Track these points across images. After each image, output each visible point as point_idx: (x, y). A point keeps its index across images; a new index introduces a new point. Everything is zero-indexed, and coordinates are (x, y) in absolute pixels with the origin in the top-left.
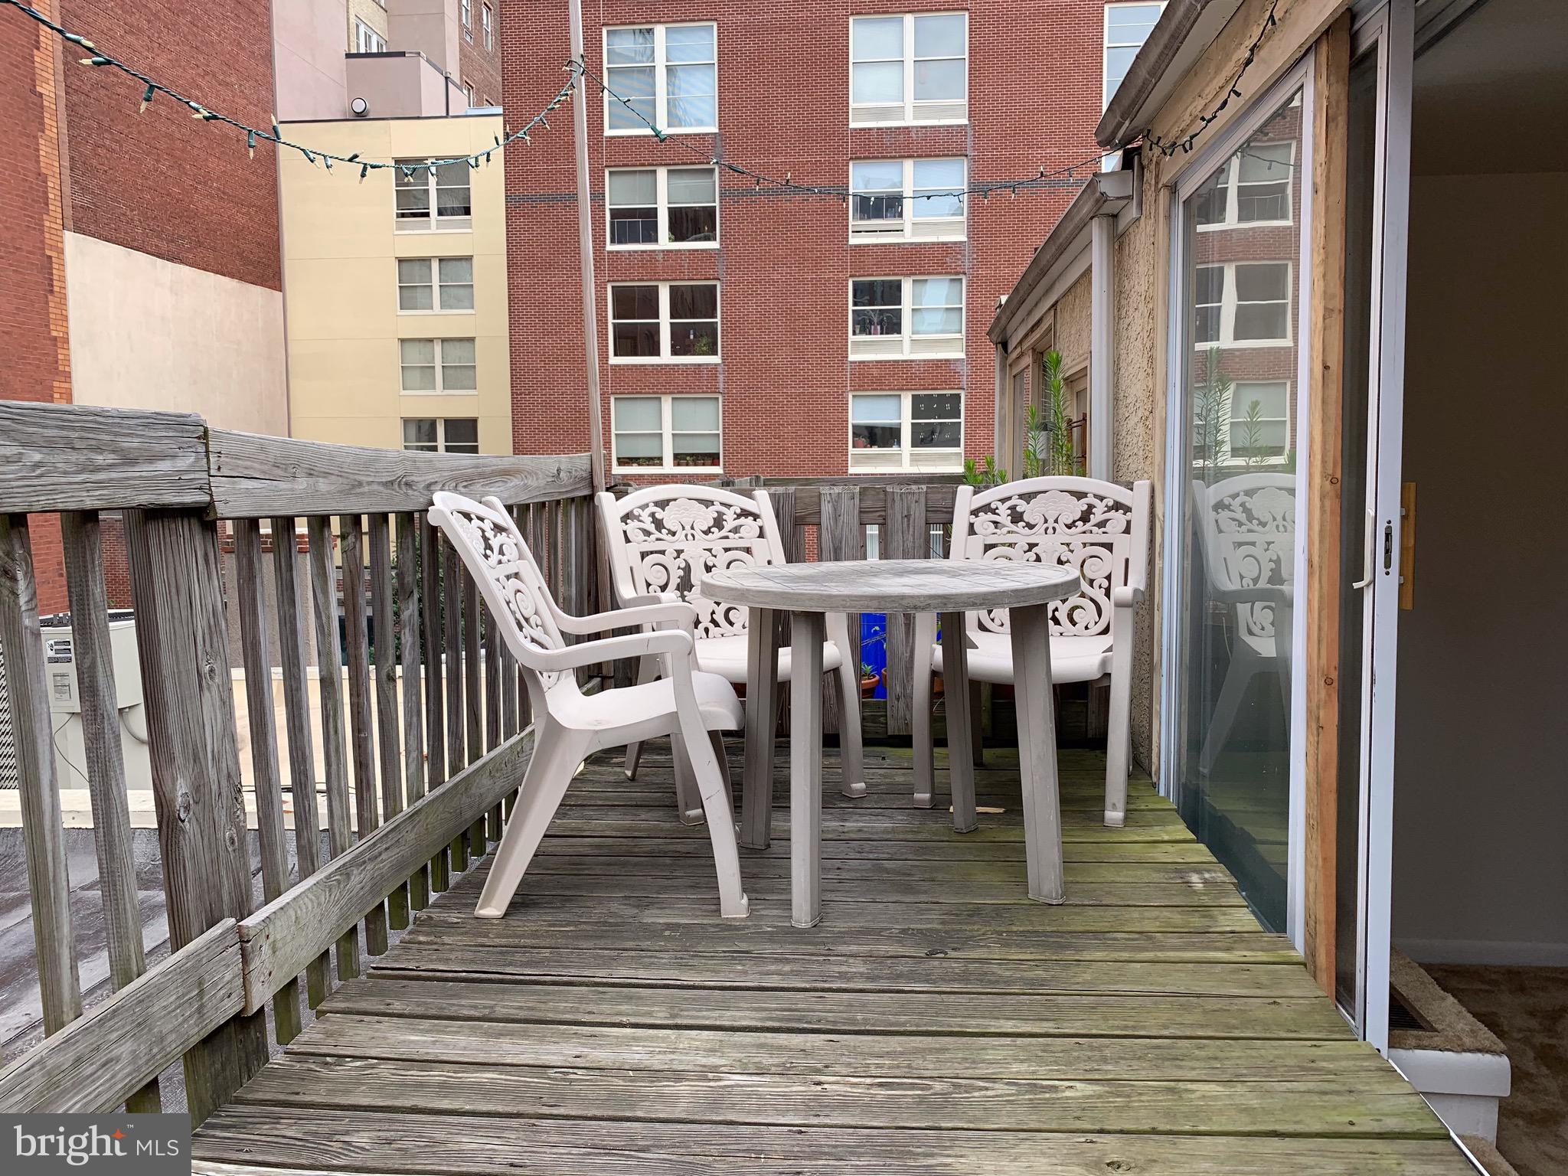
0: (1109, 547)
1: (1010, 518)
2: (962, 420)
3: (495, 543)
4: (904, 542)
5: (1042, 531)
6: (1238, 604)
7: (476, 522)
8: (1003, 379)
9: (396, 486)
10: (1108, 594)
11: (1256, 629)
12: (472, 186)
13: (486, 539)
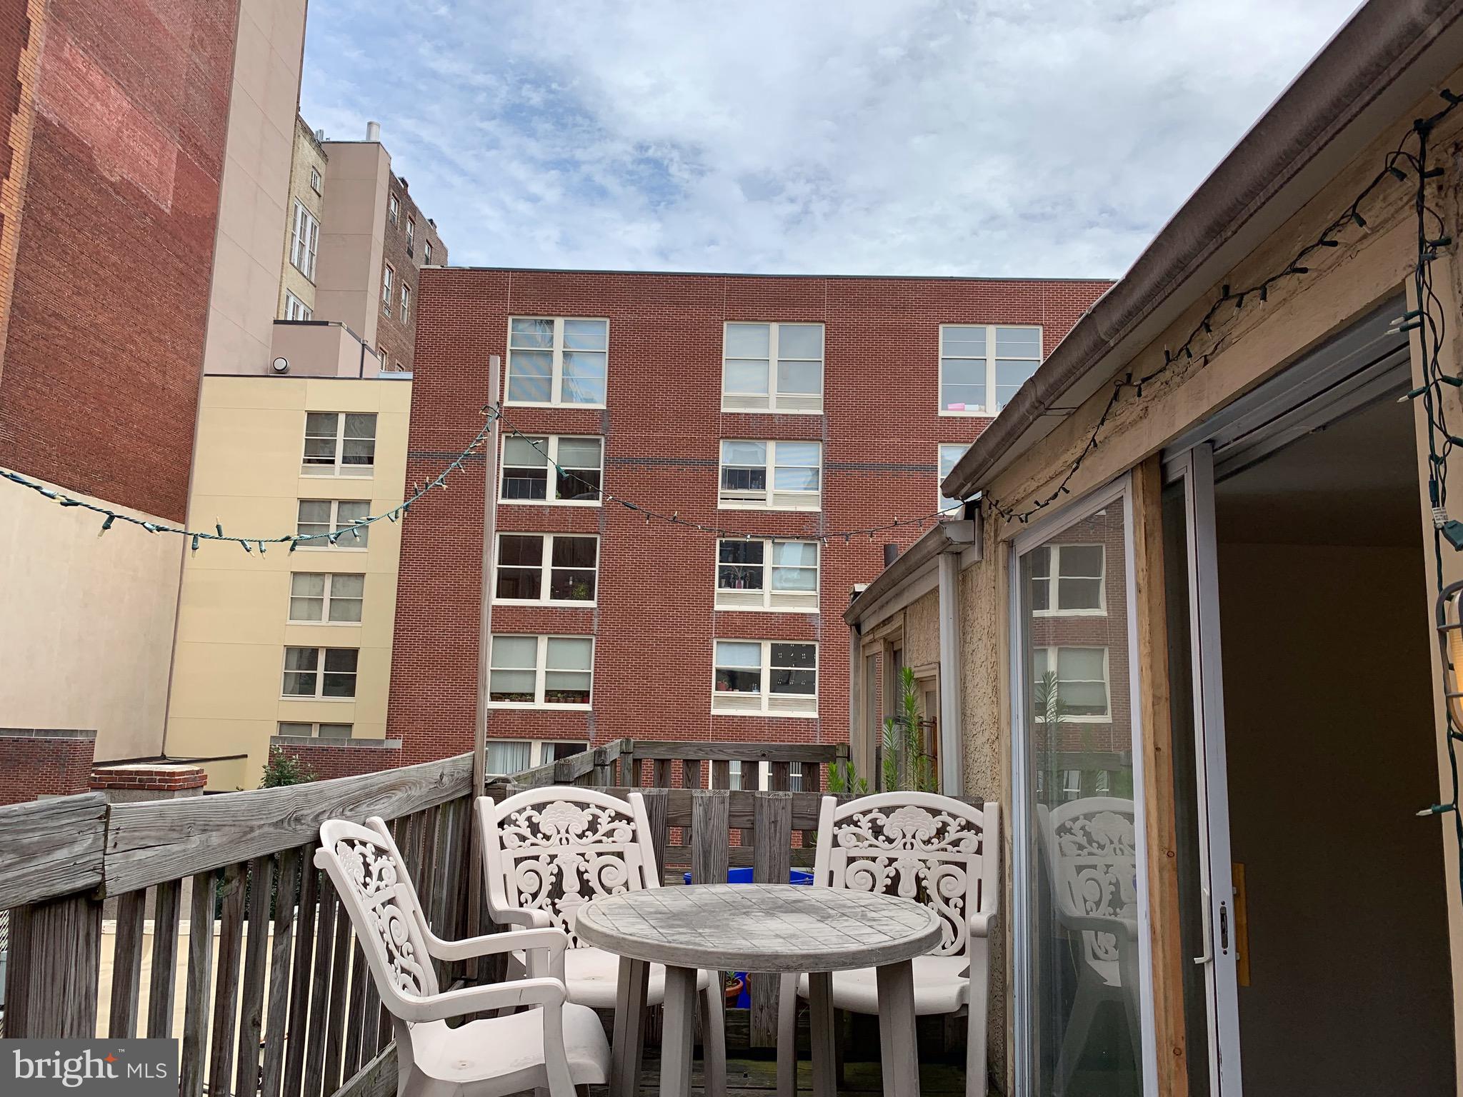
0: (963, 866)
1: (871, 831)
2: (817, 669)
3: (374, 869)
4: (770, 848)
5: (901, 846)
6: (1083, 931)
7: (359, 848)
8: (857, 658)
9: (286, 824)
10: (963, 914)
11: (1100, 953)
12: (378, 439)
13: (366, 865)
